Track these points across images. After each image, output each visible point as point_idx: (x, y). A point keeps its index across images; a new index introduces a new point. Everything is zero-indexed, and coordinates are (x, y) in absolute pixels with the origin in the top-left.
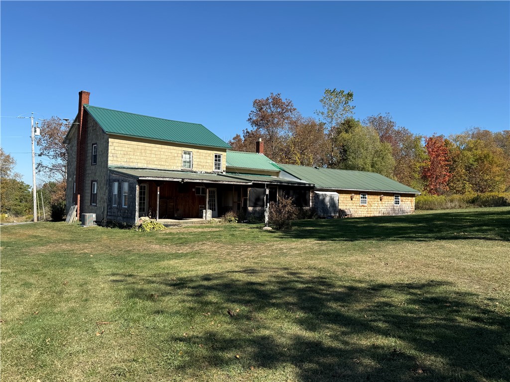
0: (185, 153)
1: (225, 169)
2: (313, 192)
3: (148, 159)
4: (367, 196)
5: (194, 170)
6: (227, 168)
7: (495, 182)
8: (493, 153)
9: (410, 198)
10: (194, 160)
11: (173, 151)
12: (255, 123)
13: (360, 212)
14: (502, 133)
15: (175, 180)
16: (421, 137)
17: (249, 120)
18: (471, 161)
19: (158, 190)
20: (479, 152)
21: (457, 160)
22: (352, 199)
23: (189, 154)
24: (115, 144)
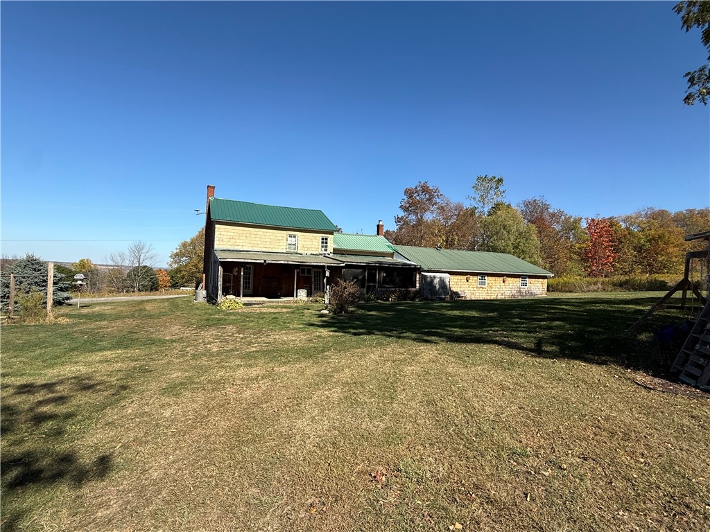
0: (290, 236)
1: (332, 251)
2: (420, 273)
3: (253, 242)
4: (486, 278)
5: (299, 252)
6: (334, 250)
7: (672, 263)
8: (670, 232)
9: (540, 280)
10: (299, 242)
11: (278, 235)
12: (406, 209)
13: (478, 294)
14: (685, 212)
15: (257, 261)
16: (581, 218)
17: (401, 207)
18: (642, 242)
19: (242, 271)
20: (653, 232)
21: (623, 241)
22: (467, 281)
23: (294, 237)
24: (220, 230)
